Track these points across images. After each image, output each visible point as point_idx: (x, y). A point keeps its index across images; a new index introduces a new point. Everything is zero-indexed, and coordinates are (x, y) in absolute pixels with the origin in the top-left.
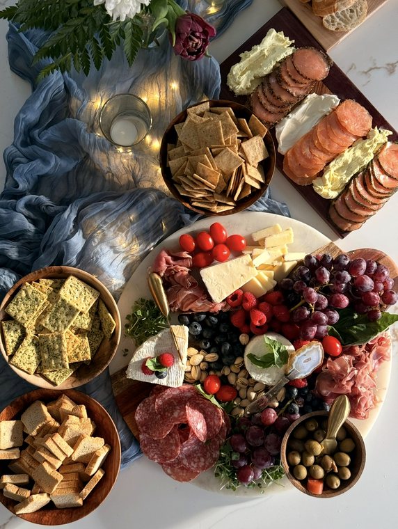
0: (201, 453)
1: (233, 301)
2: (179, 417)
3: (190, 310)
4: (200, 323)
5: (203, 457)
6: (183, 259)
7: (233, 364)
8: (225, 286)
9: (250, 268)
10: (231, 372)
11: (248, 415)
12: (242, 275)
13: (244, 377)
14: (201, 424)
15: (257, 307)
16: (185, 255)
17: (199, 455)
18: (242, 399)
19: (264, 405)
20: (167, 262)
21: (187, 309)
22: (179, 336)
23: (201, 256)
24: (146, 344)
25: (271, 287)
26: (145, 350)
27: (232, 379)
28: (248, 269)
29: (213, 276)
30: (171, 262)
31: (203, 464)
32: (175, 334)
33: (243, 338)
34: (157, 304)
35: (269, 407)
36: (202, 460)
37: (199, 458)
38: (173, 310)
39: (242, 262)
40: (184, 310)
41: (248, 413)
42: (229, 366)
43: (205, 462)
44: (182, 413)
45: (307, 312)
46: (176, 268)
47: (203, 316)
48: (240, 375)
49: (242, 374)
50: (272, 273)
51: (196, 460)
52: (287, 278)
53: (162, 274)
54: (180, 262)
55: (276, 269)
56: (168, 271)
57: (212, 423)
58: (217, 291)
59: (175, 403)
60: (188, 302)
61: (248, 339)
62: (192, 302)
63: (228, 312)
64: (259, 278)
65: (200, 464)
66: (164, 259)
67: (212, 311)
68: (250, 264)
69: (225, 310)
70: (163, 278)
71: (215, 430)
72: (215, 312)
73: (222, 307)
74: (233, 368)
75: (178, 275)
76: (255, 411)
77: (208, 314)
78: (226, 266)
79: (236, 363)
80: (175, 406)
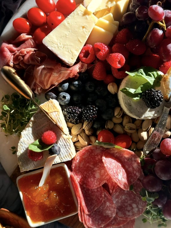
0: (130, 200)
1: (87, 57)
2: (102, 176)
3: (52, 85)
4: (66, 91)
5: (133, 203)
6: (24, 41)
7: (114, 116)
8: (72, 44)
9: (87, 16)
10: (115, 124)
11: (148, 154)
12: (83, 27)
13: (129, 122)
14: (121, 174)
15: (111, 51)
16: (24, 36)
17: (129, 202)
18: (136, 143)
19: (159, 139)
20: (11, 51)
21: (49, 86)
22: (51, 111)
23: (38, 31)
24: (24, 133)
25: (115, 28)
26: (25, 139)
27: (118, 129)
28: (87, 19)
29: (56, 41)
30: (14, 49)
31: (137, 209)
32: (47, 111)
33: (111, 88)
34: (20, 94)
35: (163, 139)
36: (134, 206)
37: (131, 205)
38: (36, 92)
39: (78, 14)
40: (47, 88)
41: (147, 152)
42: (111, 120)
43: (137, 207)
44: (103, 171)
45: (160, 32)
46: (21, 53)
47: (66, 85)
48: (124, 123)
49: (125, 121)
50: (111, 15)
51: (129, 208)
52: (127, 12)
53: (11, 64)
54: (23, 45)
55: (112, 10)
56: (16, 59)
57: (131, 169)
58: (66, 53)
59: (92, 166)
60: (47, 78)
61: (116, 86)
62: (50, 76)
63: (87, 71)
64: (100, 25)
65: (134, 210)
66: (6, 49)
67: (71, 76)
68: (86, 13)
69: (83, 70)
70: (14, 67)
71: (135, 175)
72: (76, 76)
73: (79, 69)
74: (115, 120)
75: (26, 57)
76: (152, 148)
77: (70, 80)
78: (64, 25)
79: (116, 114)
80: (93, 169)
